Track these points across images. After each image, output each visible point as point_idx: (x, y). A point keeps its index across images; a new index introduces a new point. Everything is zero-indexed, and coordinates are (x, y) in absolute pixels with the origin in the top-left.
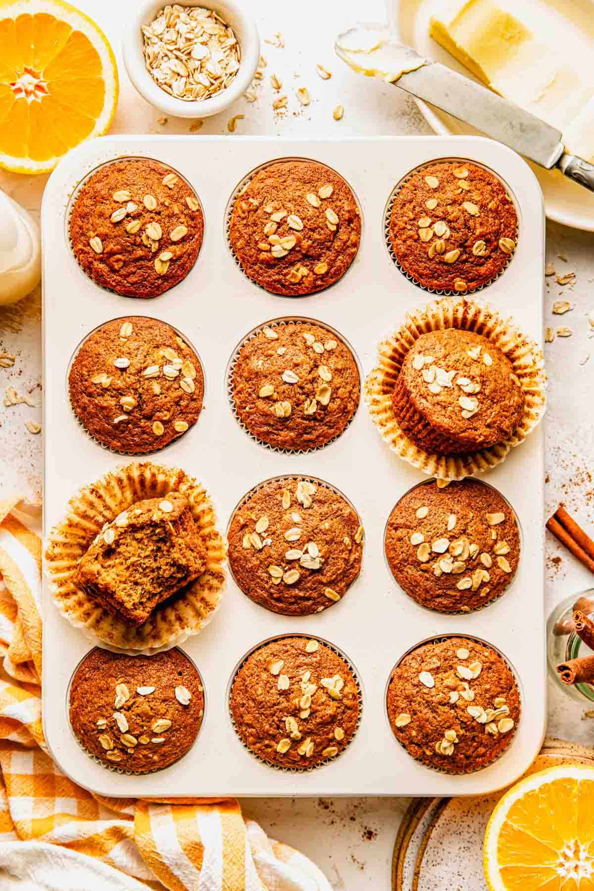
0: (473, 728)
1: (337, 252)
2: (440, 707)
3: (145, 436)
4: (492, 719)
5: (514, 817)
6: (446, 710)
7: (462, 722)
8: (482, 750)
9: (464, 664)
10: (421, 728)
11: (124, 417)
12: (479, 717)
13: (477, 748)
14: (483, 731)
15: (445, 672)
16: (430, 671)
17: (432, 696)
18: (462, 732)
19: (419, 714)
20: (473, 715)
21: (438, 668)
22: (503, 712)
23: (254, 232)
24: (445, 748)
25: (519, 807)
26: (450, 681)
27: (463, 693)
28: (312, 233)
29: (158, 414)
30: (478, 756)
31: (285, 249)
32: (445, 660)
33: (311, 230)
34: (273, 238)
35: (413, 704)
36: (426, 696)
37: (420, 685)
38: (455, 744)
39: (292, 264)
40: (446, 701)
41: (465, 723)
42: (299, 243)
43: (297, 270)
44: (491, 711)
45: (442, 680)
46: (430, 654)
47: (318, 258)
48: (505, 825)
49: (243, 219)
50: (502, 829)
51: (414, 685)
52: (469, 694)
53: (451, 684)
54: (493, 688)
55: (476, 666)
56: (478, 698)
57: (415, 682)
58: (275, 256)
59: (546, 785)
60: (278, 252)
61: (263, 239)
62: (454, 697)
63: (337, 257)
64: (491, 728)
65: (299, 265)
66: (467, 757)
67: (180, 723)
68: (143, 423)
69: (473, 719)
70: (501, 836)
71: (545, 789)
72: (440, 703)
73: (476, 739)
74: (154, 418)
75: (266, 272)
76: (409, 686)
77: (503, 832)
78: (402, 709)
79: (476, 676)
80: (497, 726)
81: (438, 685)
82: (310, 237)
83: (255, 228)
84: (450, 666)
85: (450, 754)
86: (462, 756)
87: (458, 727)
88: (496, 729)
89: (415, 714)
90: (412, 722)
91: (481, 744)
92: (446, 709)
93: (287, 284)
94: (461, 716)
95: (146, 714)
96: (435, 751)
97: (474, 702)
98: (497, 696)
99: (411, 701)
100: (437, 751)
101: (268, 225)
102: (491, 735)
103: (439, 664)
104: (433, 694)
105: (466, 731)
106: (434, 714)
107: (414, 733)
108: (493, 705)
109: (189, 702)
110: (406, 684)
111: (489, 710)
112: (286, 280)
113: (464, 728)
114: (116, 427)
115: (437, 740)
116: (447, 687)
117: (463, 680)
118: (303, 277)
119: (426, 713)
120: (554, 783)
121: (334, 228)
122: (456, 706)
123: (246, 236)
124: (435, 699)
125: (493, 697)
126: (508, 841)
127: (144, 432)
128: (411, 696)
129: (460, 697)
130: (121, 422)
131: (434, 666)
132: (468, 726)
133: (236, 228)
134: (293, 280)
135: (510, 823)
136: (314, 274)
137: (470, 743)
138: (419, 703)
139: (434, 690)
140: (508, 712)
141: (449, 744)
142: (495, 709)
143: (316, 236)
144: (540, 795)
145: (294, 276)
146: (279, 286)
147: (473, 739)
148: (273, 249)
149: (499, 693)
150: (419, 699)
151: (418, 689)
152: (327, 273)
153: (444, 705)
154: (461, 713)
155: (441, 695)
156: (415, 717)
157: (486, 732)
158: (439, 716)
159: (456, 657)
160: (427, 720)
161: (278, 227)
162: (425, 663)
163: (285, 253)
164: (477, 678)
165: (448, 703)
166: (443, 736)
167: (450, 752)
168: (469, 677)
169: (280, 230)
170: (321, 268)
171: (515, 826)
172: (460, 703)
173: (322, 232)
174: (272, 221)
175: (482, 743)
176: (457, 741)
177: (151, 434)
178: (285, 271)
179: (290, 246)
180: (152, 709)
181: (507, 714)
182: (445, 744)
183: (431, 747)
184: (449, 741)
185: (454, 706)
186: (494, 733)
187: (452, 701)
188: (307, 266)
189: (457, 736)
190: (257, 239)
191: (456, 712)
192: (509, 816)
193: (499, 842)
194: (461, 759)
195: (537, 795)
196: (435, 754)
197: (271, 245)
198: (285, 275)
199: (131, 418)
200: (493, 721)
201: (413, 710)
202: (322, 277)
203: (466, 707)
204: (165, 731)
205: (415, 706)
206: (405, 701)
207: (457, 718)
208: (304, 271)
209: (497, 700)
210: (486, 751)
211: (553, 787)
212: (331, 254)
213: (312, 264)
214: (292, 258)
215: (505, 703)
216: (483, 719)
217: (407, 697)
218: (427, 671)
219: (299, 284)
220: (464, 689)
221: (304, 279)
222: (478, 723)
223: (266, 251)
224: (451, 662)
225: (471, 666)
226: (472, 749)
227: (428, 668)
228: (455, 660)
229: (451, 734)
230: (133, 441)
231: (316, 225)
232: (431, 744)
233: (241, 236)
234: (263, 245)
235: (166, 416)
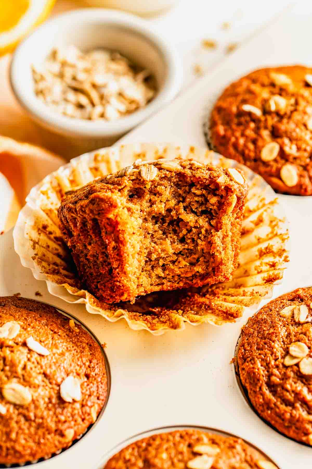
3: (251, 146)
11: (257, 112)
29: (286, 141)
67: (39, 414)
68: (265, 134)
74: (279, 140)
95: (13, 365)
109: (71, 401)
114: (241, 114)
127: (254, 142)
130: (250, 114)
177: (258, 150)
180: (24, 368)
199: (263, 119)
204: (15, 405)
230: (237, 139)
235: (291, 150)
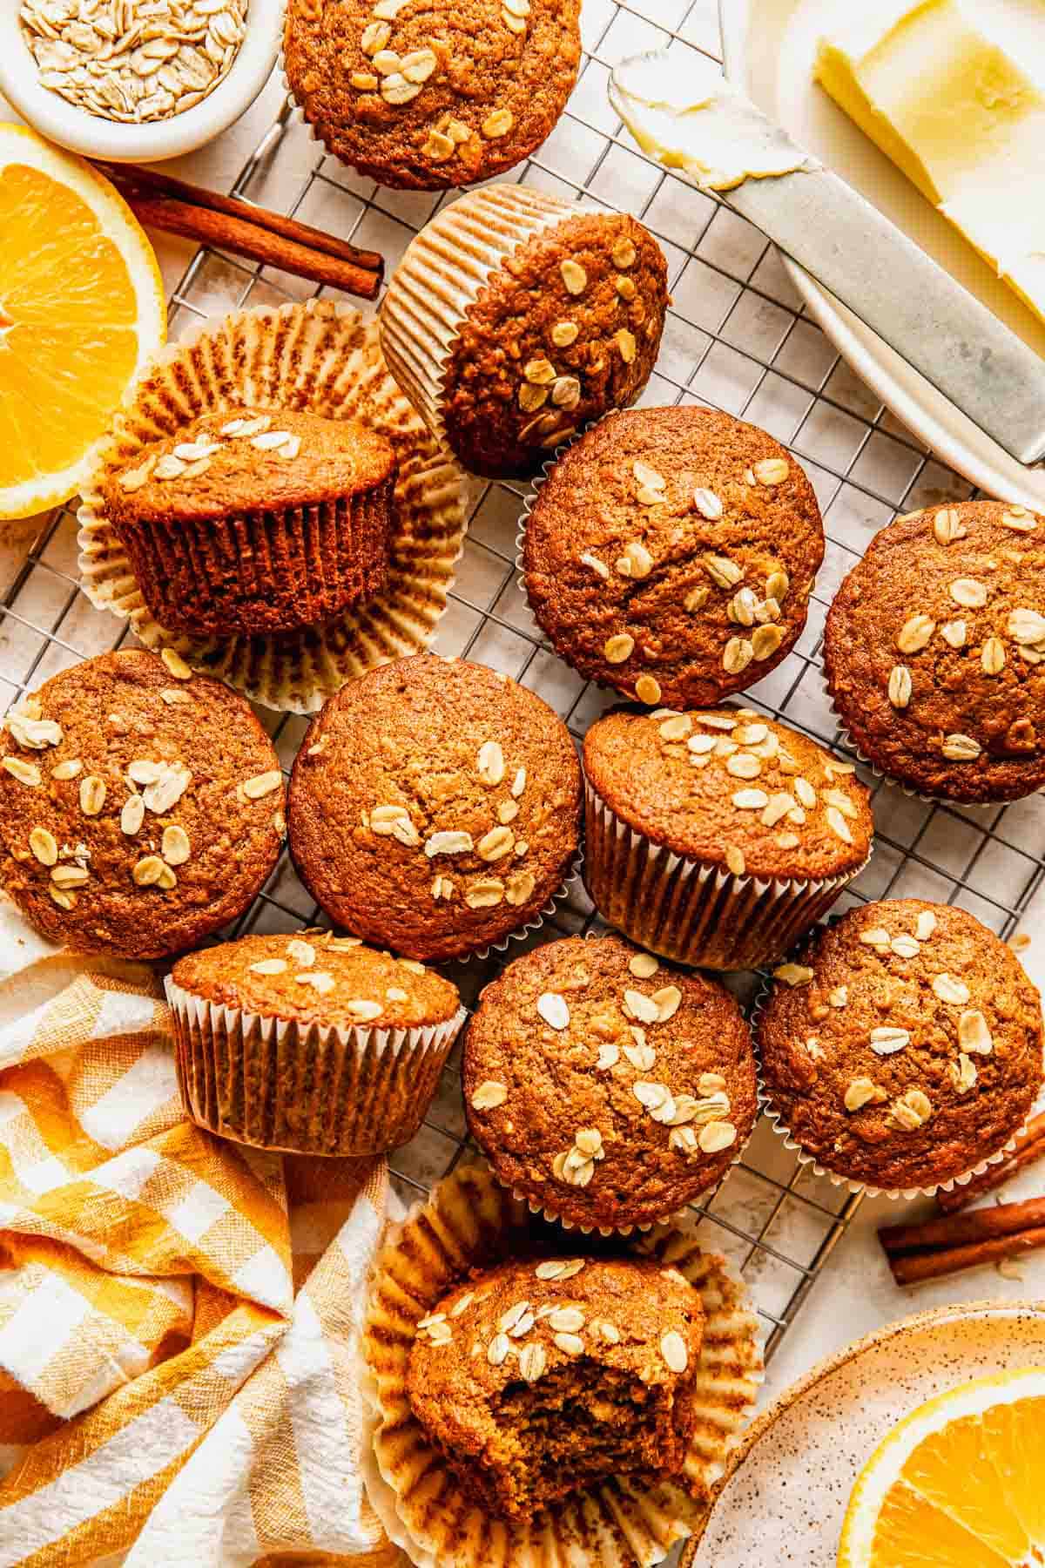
0: (642, 1130)
1: (533, 82)
2: (575, 1074)
4: (689, 1117)
5: (919, 1474)
6: (586, 1084)
7: (618, 1114)
8: (656, 1184)
9: (642, 987)
10: (527, 1115)
12: (657, 1108)
13: (645, 1179)
14: (664, 1141)
15: (597, 1000)
16: (564, 992)
17: (559, 1049)
18: (615, 1137)
19: (526, 1085)
20: (644, 1102)
21: (583, 989)
22: (715, 1106)
23: (339, 51)
24: (574, 1170)
25: (936, 1451)
26: (605, 1020)
27: (629, 1051)
28: (470, 40)
30: (647, 1197)
31: (414, 83)
32: (603, 974)
33: (469, 33)
34: (383, 58)
35: (516, 1061)
36: (546, 1047)
37: (539, 1021)
38: (597, 1163)
39: (432, 117)
40: (589, 1063)
41: (625, 1117)
42: (443, 68)
43: (445, 130)
44: (687, 1100)
45: (588, 1015)
46: (571, 957)
47: (488, 98)
48: (897, 1489)
49: (312, 22)
50: (889, 1498)
51: (524, 1021)
52: (642, 1055)
53: (605, 1028)
54: (701, 1050)
55: (669, 996)
56: (662, 1067)
57: (528, 1014)
58: (391, 101)
59: (1000, 1408)
60: (398, 90)
61: (361, 64)
62: (607, 1057)
63: (533, 93)
64: (683, 1139)
65: (446, 118)
66: (622, 1197)
69: (645, 1111)
70: (884, 1512)
71: (999, 1414)
72: (575, 1066)
73: (646, 1158)
75: (375, 142)
76: (514, 1023)
77: (890, 1505)
78: (491, 1070)
79: (666, 1016)
80: (697, 1137)
81: (577, 1025)
82: (467, 49)
83: (340, 40)
84: (611, 989)
85: (584, 1183)
86: (610, 1192)
87: (608, 1125)
88: (692, 1141)
89: (518, 1085)
90: (509, 1102)
91: (656, 1170)
92: (587, 1080)
93: (423, 164)
94: (618, 1101)
96: (551, 1173)
97: (652, 1073)
98: (705, 1069)
99: (513, 1056)
100: (557, 1174)
101: (371, 29)
102: (680, 1153)
103: (585, 981)
104: (563, 1043)
105: (626, 1136)
106: (559, 1090)
107: (510, 1128)
108: (695, 1088)
110: (507, 1017)
111: (682, 1098)
112: (421, 156)
113: (621, 1128)
115: (558, 1148)
116: (598, 1033)
117: (635, 1022)
118: (458, 145)
119: (544, 1086)
120: (1020, 1405)
121: (519, 26)
122: (610, 1078)
123: (322, 63)
124: (566, 1056)
125: (697, 1069)
126: (899, 1527)
128: (514, 1044)
129: (623, 1058)
131: (574, 983)
132: (630, 1124)
133: (297, 45)
134: (435, 155)
135: (908, 1485)
136: (483, 137)
137: (630, 1164)
138: (530, 1060)
139: (566, 1034)
140: (726, 1109)
141: (583, 1161)
142: (699, 1097)
143: (481, 46)
144: (985, 1429)
145: (438, 144)
146: (405, 171)
147: (639, 1156)
148: (385, 84)
149: (712, 1064)
150: (530, 1053)
151: (532, 1030)
152: (513, 133)
153: (585, 1071)
154: (619, 1094)
155: (580, 1048)
156: (516, 1091)
157: (671, 1146)
158: (569, 1094)
159: (627, 970)
160: (542, 1101)
161: (394, 33)
162: (556, 976)
163: (415, 91)
164: (665, 1023)
165: (594, 1068)
166: (572, 1140)
167: (583, 1178)
168: (647, 1018)
169: (400, 38)
170: (499, 122)
171: (920, 1493)
172: (619, 1071)
173: (494, 36)
174: (377, 19)
175: (658, 1170)
176: (601, 1155)
178: (417, 135)
179: (421, 74)
181: (723, 1113)
182: (574, 1159)
183: (545, 1163)
184: (583, 1154)
185: (604, 1077)
186: (687, 1150)
187: (602, 1065)
188: (465, 118)
189: (604, 1144)
190: (348, 66)
191: (608, 1090)
192: (907, 1470)
193: (879, 1527)
194: (606, 1197)
195: (978, 1427)
196: (552, 1181)
197: (381, 76)
198: (417, 145)
200: (689, 1123)
201: (515, 1077)
202: (501, 143)
203: (633, 1082)
205: (520, 1067)
206: (499, 1054)
207: (608, 1103)
208: (461, 130)
209: (705, 1078)
210: (667, 1189)
211: (1015, 1415)
212: (518, 89)
213: (477, 114)
214: (430, 102)
215: (723, 1089)
216: (666, 1115)
217: (505, 1045)
218: (556, 992)
219: (450, 162)
220: (635, 1042)
221: (462, 150)
222: (654, 1122)
223: (371, 92)
224: (614, 981)
225: (658, 995)
226: (633, 1180)
227: (558, 985)
228: (623, 977)
229: (590, 1139)
231: (478, 21)
232: (543, 1157)
233: (311, 63)
234: (361, 79)
